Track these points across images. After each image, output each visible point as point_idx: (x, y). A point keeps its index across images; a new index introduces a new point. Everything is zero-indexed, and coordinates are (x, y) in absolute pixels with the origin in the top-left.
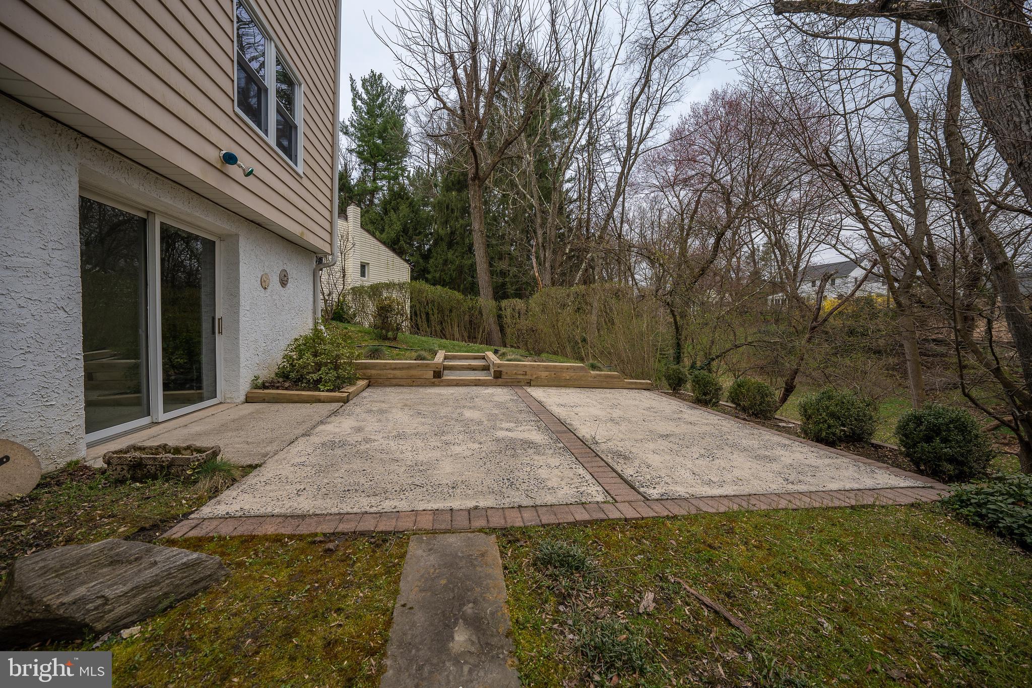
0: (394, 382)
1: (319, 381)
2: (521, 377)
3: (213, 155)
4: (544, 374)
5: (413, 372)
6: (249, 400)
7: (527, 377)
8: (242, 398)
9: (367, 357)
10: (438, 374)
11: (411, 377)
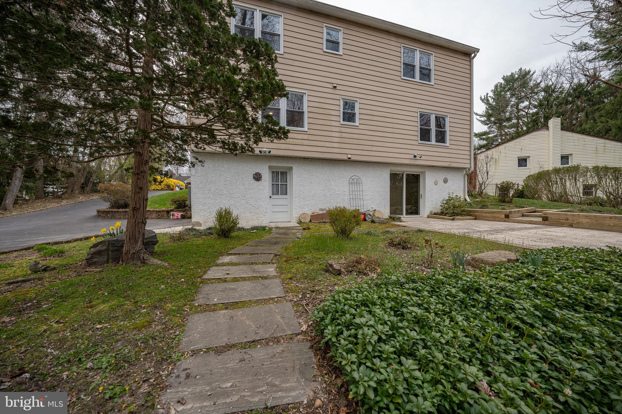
0: (486, 218)
1: (446, 214)
2: (564, 221)
3: (412, 156)
4: (585, 221)
5: (494, 215)
6: (428, 217)
7: (569, 221)
8: (426, 216)
9: (480, 208)
10: (507, 216)
11: (493, 217)
